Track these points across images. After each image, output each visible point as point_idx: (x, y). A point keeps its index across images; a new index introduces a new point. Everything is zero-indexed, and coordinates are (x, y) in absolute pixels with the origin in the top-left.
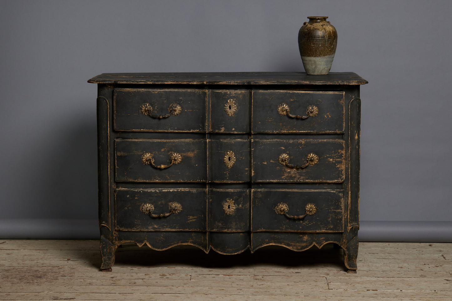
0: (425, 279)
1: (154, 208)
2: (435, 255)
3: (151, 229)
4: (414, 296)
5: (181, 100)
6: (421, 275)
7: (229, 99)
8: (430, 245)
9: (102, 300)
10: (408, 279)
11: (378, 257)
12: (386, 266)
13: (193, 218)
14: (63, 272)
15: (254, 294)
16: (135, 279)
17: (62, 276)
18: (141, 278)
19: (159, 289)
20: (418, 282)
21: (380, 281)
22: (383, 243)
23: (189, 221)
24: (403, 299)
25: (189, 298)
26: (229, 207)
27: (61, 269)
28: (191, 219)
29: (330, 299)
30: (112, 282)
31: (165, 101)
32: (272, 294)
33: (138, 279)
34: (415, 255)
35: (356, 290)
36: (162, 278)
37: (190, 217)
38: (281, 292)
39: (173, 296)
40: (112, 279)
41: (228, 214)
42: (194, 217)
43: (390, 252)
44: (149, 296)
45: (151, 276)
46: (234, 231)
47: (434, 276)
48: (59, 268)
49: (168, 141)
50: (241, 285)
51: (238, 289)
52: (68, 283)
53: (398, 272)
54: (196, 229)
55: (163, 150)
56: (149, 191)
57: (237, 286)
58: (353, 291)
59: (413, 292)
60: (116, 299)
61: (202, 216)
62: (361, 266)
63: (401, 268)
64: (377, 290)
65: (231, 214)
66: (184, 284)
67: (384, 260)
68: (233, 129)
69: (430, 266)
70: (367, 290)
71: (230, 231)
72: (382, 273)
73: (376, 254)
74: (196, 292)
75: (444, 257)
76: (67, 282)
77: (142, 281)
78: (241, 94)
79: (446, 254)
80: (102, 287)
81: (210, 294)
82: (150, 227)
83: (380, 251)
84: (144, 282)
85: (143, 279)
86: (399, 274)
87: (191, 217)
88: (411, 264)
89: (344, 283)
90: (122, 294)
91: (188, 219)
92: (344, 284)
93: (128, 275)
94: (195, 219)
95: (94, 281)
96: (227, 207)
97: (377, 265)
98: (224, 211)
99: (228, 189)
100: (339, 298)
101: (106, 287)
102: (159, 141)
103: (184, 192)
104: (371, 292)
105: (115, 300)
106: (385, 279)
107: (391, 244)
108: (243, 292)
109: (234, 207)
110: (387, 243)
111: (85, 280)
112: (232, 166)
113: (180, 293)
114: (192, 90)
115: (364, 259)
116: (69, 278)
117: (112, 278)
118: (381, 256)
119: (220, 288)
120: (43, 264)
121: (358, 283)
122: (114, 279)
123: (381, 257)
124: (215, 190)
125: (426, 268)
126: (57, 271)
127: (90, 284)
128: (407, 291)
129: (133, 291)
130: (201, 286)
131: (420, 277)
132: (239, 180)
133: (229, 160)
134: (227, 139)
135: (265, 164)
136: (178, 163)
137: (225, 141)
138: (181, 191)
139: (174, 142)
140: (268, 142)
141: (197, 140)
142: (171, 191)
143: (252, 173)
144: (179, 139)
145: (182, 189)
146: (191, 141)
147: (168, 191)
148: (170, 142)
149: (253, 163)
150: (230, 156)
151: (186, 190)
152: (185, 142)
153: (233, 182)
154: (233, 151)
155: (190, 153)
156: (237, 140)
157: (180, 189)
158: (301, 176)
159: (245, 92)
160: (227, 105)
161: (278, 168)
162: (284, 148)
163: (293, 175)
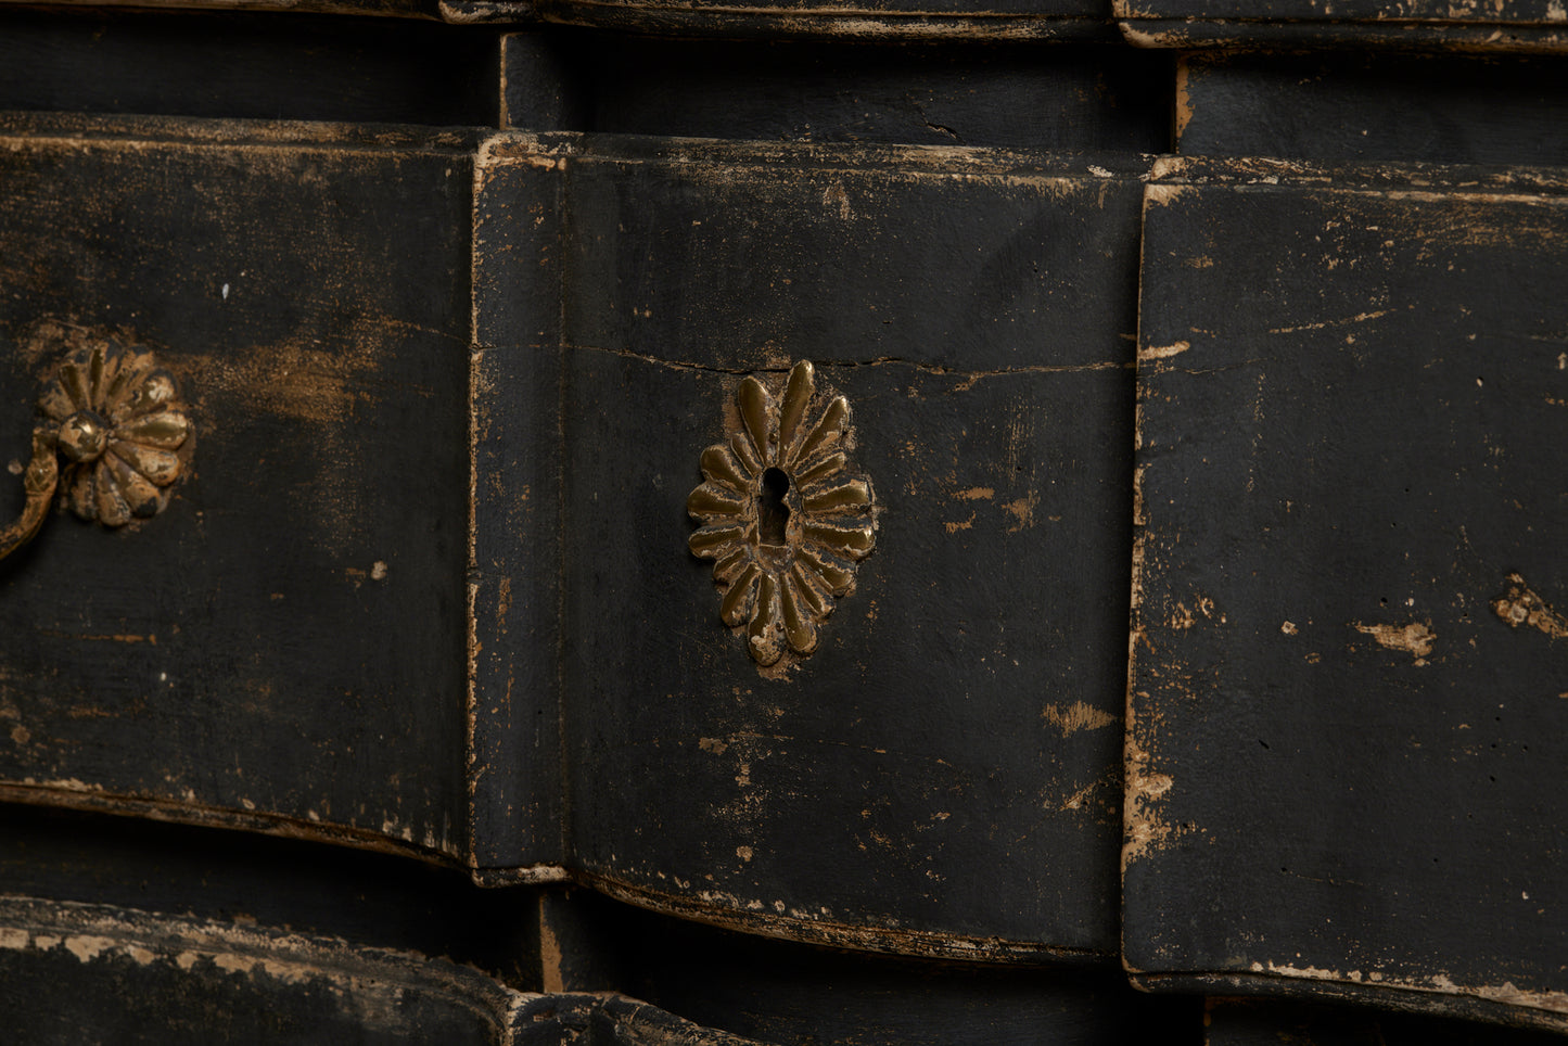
112: (808, 641)
132: (921, 915)
133: (775, 515)
134: (757, 146)
135: (1408, 656)
136: (144, 512)
137: (726, 174)
138: (206, 965)
139: (95, 166)
140: (1477, 234)
141: (389, 148)
142: (85, 948)
143: (1131, 808)
144: (174, 125)
145: (219, 945)
146: (319, 161)
147: (44, 943)
148: (47, 162)
149: (1155, 618)
150: (788, 455)
151: (273, 968)
152: (238, 172)
153: (823, 927)
154: (845, 369)
155: (292, 356)
156: (909, 154)
157: (199, 935)
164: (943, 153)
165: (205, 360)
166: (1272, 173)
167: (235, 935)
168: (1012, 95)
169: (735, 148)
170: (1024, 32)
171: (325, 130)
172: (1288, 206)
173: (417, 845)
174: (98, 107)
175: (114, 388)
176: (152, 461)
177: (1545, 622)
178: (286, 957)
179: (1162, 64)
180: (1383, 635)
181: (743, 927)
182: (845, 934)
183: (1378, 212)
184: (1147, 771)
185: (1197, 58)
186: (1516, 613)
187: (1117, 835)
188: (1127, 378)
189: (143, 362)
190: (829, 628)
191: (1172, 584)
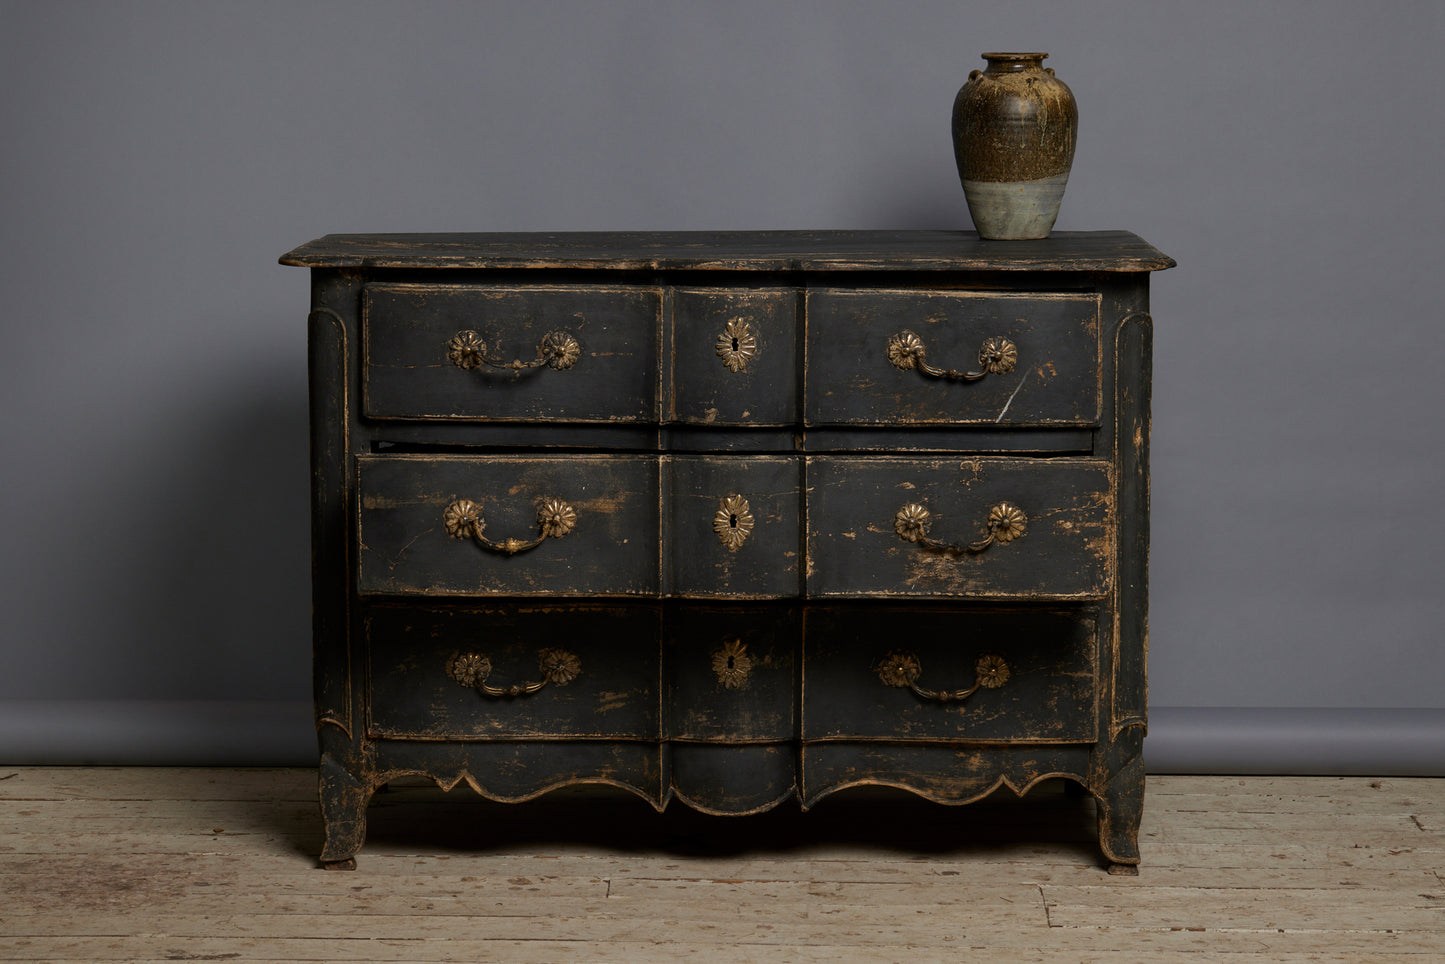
1: (490, 668)
3: (481, 733)
5: (579, 321)
7: (732, 318)
13: (616, 697)
23: (602, 709)
28: (610, 702)
31: (528, 325)
37: (607, 695)
41: (728, 685)
42: (621, 696)
46: (747, 739)
49: (530, 460)
54: (624, 732)
55: (513, 491)
61: (645, 691)
65: (737, 682)
68: (746, 413)
71: (733, 738)
78: (770, 300)
82: (478, 730)
87: (610, 696)
91: (601, 700)
94: (622, 701)
98: (716, 676)
102: (502, 460)
103: (588, 615)
109: (745, 662)
112: (741, 545)
114: (612, 289)
132: (763, 592)
133: (733, 525)
135: (851, 538)
136: (565, 534)
139: (551, 464)
140: (861, 467)
141: (625, 458)
143: (808, 567)
144: (569, 455)
146: (607, 462)
148: (539, 464)
149: (810, 535)
150: (736, 512)
152: (587, 464)
153: (743, 596)
154: (746, 496)
155: (602, 501)
158: (968, 577)
159: (783, 296)
160: (726, 337)
161: (894, 552)
162: (912, 486)
163: (944, 576)
165: (578, 503)
170: (781, 426)
171: (607, 456)
172: (828, 464)
175: (559, 509)
176: (569, 523)
177: (876, 530)
180: (847, 535)
181: (725, 599)
182: (747, 598)
183: (842, 464)
184: (811, 561)
186: (871, 529)
187: (805, 572)
188: (802, 495)
189: (564, 503)
190: (745, 542)
191: (813, 529)
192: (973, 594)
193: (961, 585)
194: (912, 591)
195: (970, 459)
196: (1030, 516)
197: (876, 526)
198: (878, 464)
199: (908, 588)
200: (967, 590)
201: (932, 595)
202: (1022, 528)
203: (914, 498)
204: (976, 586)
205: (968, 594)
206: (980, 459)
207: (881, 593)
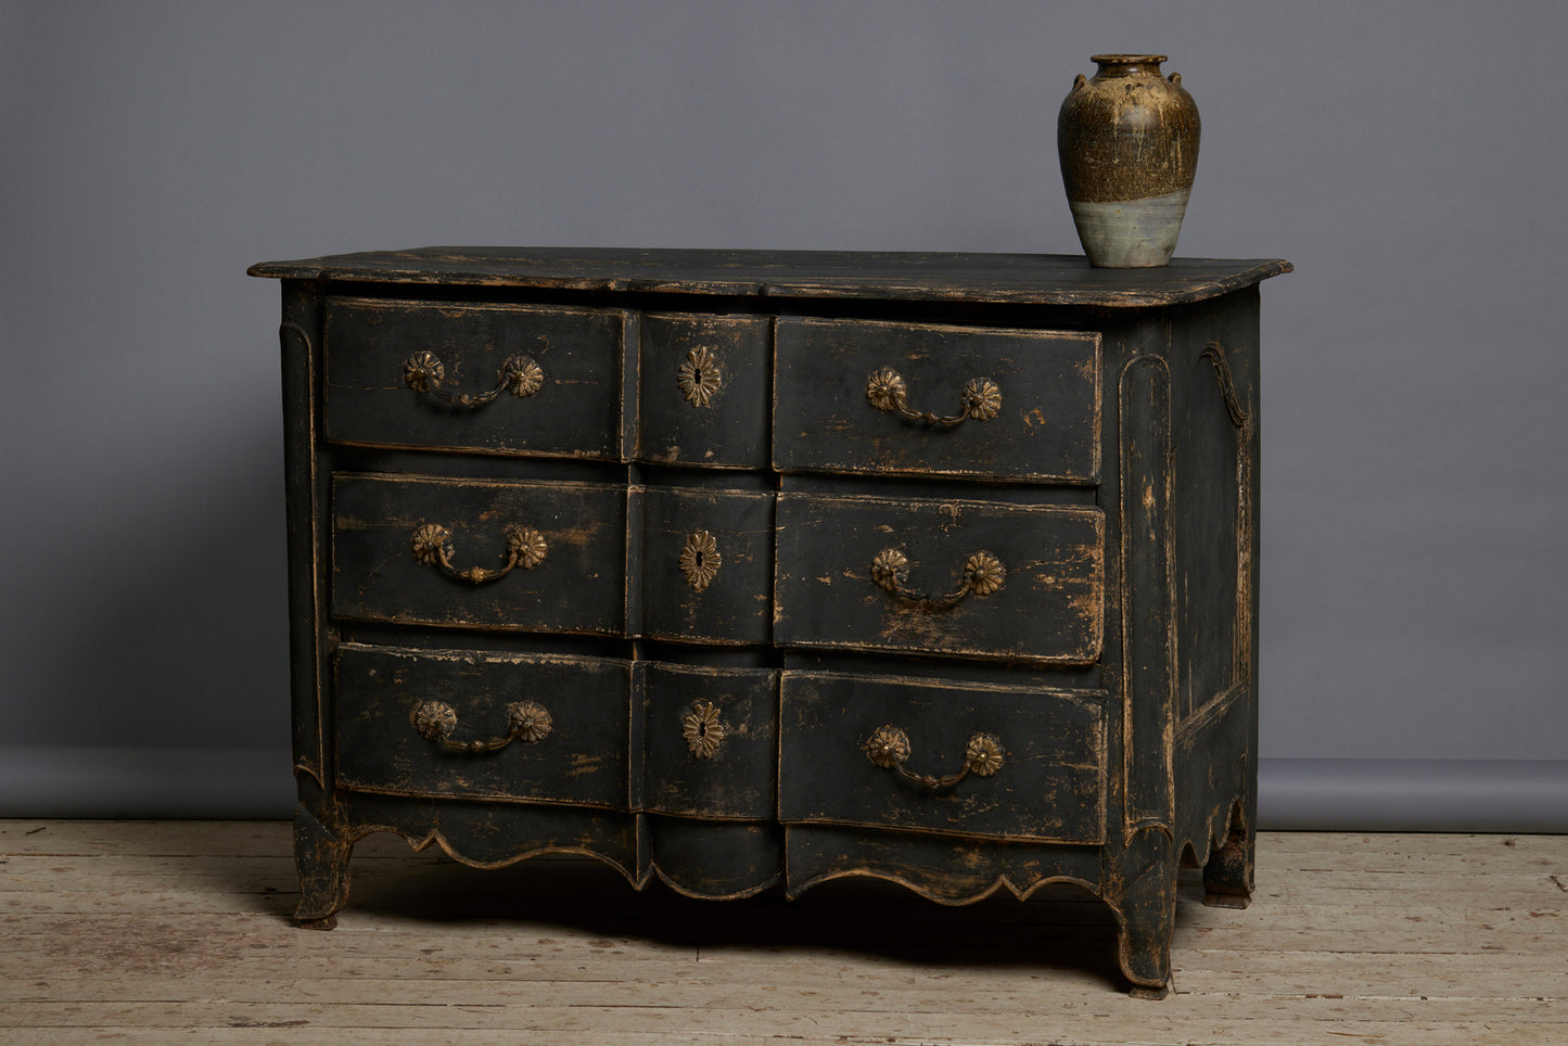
0: (1503, 958)
1: (454, 718)
2: (1528, 877)
3: (445, 790)
4: (1471, 1018)
5: (543, 344)
6: (1486, 945)
7: (695, 347)
8: (1507, 844)
9: (401, 1028)
10: (1443, 959)
11: (1333, 883)
12: (1365, 913)
13: (588, 760)
14: (254, 931)
15: (922, 1007)
16: (507, 957)
17: (252, 946)
18: (526, 952)
19: (593, 992)
20: (1479, 970)
21: (1349, 964)
22: (1344, 835)
23: (574, 773)
24: (1433, 1025)
25: (699, 1022)
26: (702, 732)
27: (248, 920)
28: (583, 766)
29: (1183, 1026)
30: (429, 967)
31: (489, 347)
32: (984, 1010)
33: (517, 956)
34: (1459, 877)
35: (1269, 997)
36: (602, 952)
37: (580, 757)
38: (1011, 1002)
39: (642, 1015)
40: (428, 956)
41: (698, 755)
42: (593, 759)
43: (1371, 865)
44: (563, 1015)
45: (559, 947)
46: (720, 815)
47: (1530, 949)
48: (239, 917)
49: (502, 485)
50: (871, 977)
51: (863, 993)
52: (275, 971)
53: (1408, 936)
54: (597, 799)
55: (483, 517)
56: (440, 659)
57: (858, 981)
58: (1260, 998)
59: (1463, 1003)
60: (448, 1025)
61: (618, 756)
62: (1276, 914)
63: (1417, 919)
64: (1342, 997)
65: (709, 754)
66: (677, 973)
67: (1354, 893)
68: (709, 454)
69: (1515, 913)
70: (1308, 996)
71: (705, 814)
72: (1352, 936)
73: (1325, 874)
74: (722, 1002)
75: (1559, 885)
76: (273, 967)
77: (532, 962)
78: (738, 328)
79: (1564, 873)
80: (394, 983)
81: (772, 1008)
82: (443, 785)
83: (1339, 862)
84: (538, 966)
85: (533, 957)
86: (1410, 940)
87: (582, 759)
88: (1449, 908)
89: (1226, 971)
90: (467, 1008)
91: (574, 763)
92: (1224, 975)
93: (479, 944)
94: (595, 764)
95: (366, 962)
96: (696, 729)
97: (1335, 910)
98: (686, 742)
99: (701, 664)
100: (1213, 1022)
101: (411, 984)
102: (473, 484)
103: (560, 669)
104: (1320, 1002)
105: (447, 1027)
106: (1366, 958)
107: (1374, 838)
108: (881, 1002)
109: (717, 729)
110: (1360, 837)
111: (333, 959)
112: (707, 585)
113: (666, 1004)
114: (578, 310)
115: (1287, 889)
116: (278, 951)
117: (428, 952)
118: (1343, 880)
119: (803, 989)
120: (181, 905)
121: (1276, 972)
122: (434, 956)
123: (1344, 884)
124: (659, 665)
125: (1501, 921)
126: (235, 929)
127: (353, 973)
128: (1444, 999)
129: (504, 998)
130: (737, 982)
131: (1483, 951)
132: (730, 637)
133: (699, 563)
134: (694, 489)
135: (827, 583)
136: (535, 565)
137: (688, 495)
138: (548, 663)
139: (523, 490)
140: (839, 506)
141: (599, 487)
142: (516, 661)
143: (776, 613)
144: (541, 482)
145: (551, 658)
146: (580, 490)
147: (505, 661)
148: (511, 489)
149: (779, 577)
150: (703, 549)
151: (565, 662)
152: (560, 492)
153: (708, 640)
154: (713, 532)
155: (573, 531)
156: (727, 491)
157: (546, 656)
158: (946, 631)
159: (753, 324)
160: (688, 367)
161: (871, 601)
162: (890, 530)
163: (921, 629)
164: (734, 491)
165: (551, 532)
166: (800, 495)
167: (555, 656)
168: (746, 480)
169: (689, 489)
170: (750, 468)
171: (582, 483)
172: (803, 501)
173: (606, 633)
174: (520, 478)
175: (529, 538)
176: (539, 554)
177: (853, 576)
178: (569, 659)
179: (779, 474)
180: (822, 580)
181: (690, 642)
182: (713, 642)
183: (821, 502)
184: (779, 606)
185: (784, 474)
186: (847, 575)
187: (771, 617)
188: (772, 534)
189: (536, 532)
190: (711, 582)
191: (783, 571)
192: (950, 651)
193: (937, 640)
194: (889, 644)
195: (950, 503)
196: (1008, 567)
197: (853, 572)
198: (856, 504)
199: (884, 641)
200: (944, 646)
201: (909, 650)
202: (1000, 580)
203: (892, 542)
204: (953, 643)
205: (945, 650)
206: (960, 503)
207: (856, 644)
